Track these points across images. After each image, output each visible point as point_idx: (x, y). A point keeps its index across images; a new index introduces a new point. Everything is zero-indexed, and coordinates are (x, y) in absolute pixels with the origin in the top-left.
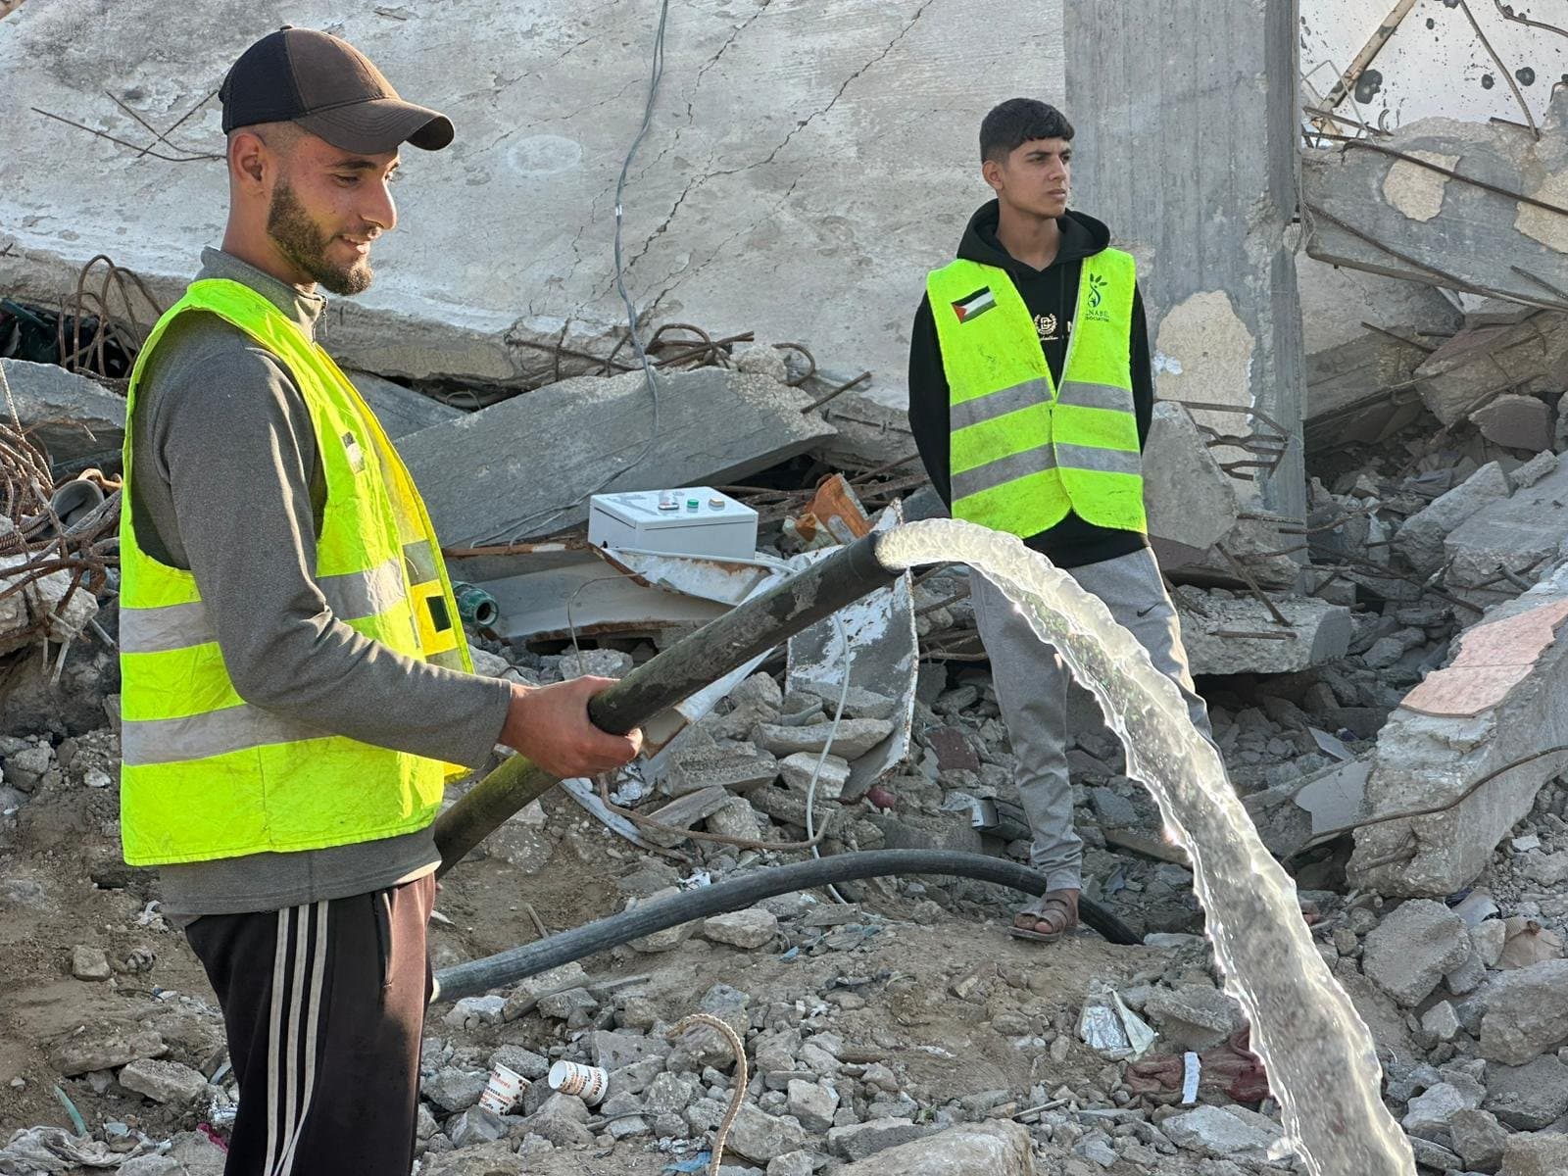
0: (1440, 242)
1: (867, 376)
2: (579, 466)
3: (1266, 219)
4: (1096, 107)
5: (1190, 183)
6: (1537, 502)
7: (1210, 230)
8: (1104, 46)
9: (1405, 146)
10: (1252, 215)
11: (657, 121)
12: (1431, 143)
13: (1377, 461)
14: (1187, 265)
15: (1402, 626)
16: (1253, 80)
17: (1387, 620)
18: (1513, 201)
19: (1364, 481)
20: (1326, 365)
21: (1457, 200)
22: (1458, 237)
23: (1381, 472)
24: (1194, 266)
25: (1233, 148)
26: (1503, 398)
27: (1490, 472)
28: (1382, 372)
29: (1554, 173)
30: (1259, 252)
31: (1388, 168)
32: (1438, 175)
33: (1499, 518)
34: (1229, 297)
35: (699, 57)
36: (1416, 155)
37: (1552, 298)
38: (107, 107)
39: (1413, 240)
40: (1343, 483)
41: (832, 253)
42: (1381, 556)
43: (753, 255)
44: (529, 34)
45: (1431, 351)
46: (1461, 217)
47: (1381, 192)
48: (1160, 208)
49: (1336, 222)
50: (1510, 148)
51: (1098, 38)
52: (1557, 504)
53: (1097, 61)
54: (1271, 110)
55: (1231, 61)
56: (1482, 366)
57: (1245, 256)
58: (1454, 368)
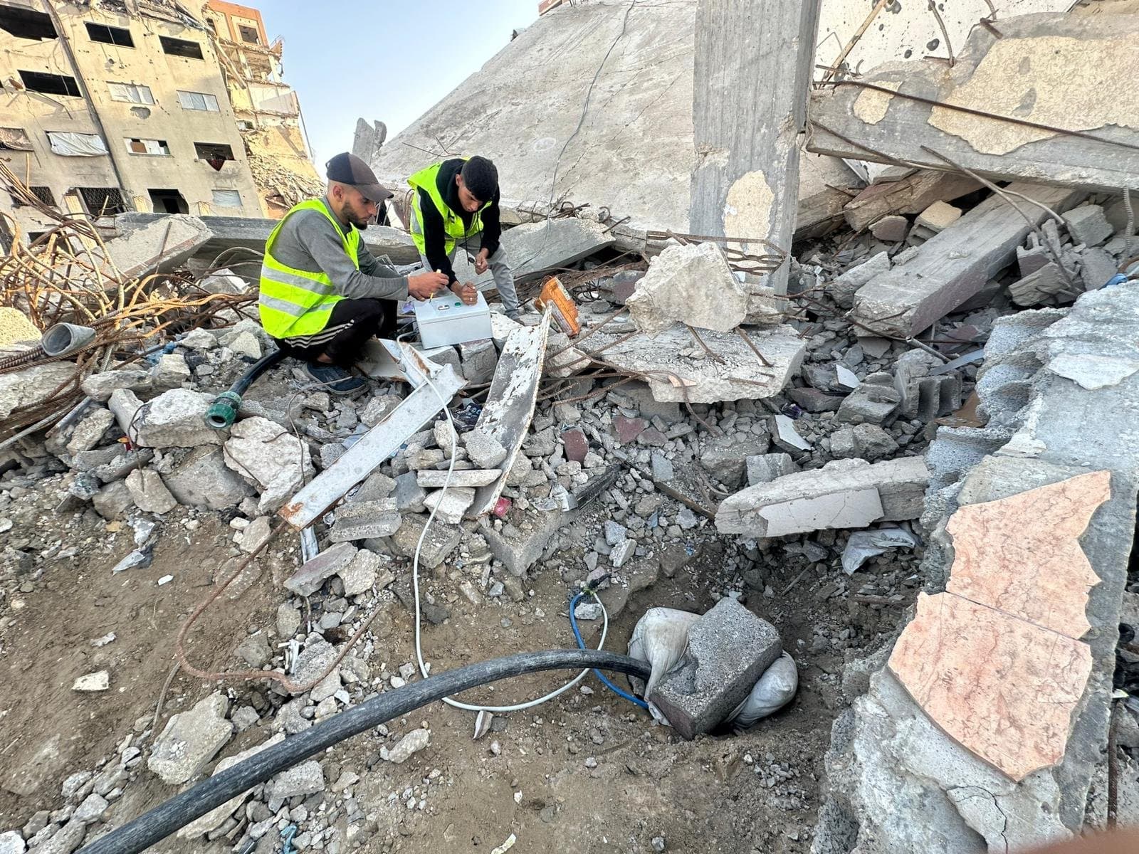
0: (881, 135)
1: (629, 217)
2: (524, 257)
3: (789, 128)
4: (708, 76)
5: (751, 112)
6: (907, 274)
7: (758, 137)
8: (714, 38)
9: (871, 80)
10: (781, 127)
11: (581, 129)
12: (886, 76)
13: (820, 245)
14: (745, 158)
15: (824, 329)
16: (791, 43)
17: (819, 325)
18: (929, 106)
19: (816, 258)
20: (804, 205)
21: (895, 109)
22: (892, 131)
23: (822, 251)
24: (748, 158)
25: (775, 87)
26: (887, 218)
27: (881, 256)
28: (830, 208)
29: (961, 85)
30: (782, 147)
31: (858, 94)
32: (887, 95)
33: (885, 282)
34: (764, 173)
35: (599, 106)
36: (877, 84)
37: (941, 163)
38: (435, 142)
39: (866, 135)
40: (805, 257)
41: (627, 171)
42: (819, 295)
43: (601, 174)
44: (551, 105)
45: (854, 197)
46: (896, 119)
47: (852, 110)
48: (734, 127)
49: (825, 129)
50: (934, 73)
51: (711, 34)
52: (919, 276)
53: (710, 49)
54: (799, 61)
55: (780, 33)
56: (880, 203)
57: (775, 150)
58: (866, 204)
